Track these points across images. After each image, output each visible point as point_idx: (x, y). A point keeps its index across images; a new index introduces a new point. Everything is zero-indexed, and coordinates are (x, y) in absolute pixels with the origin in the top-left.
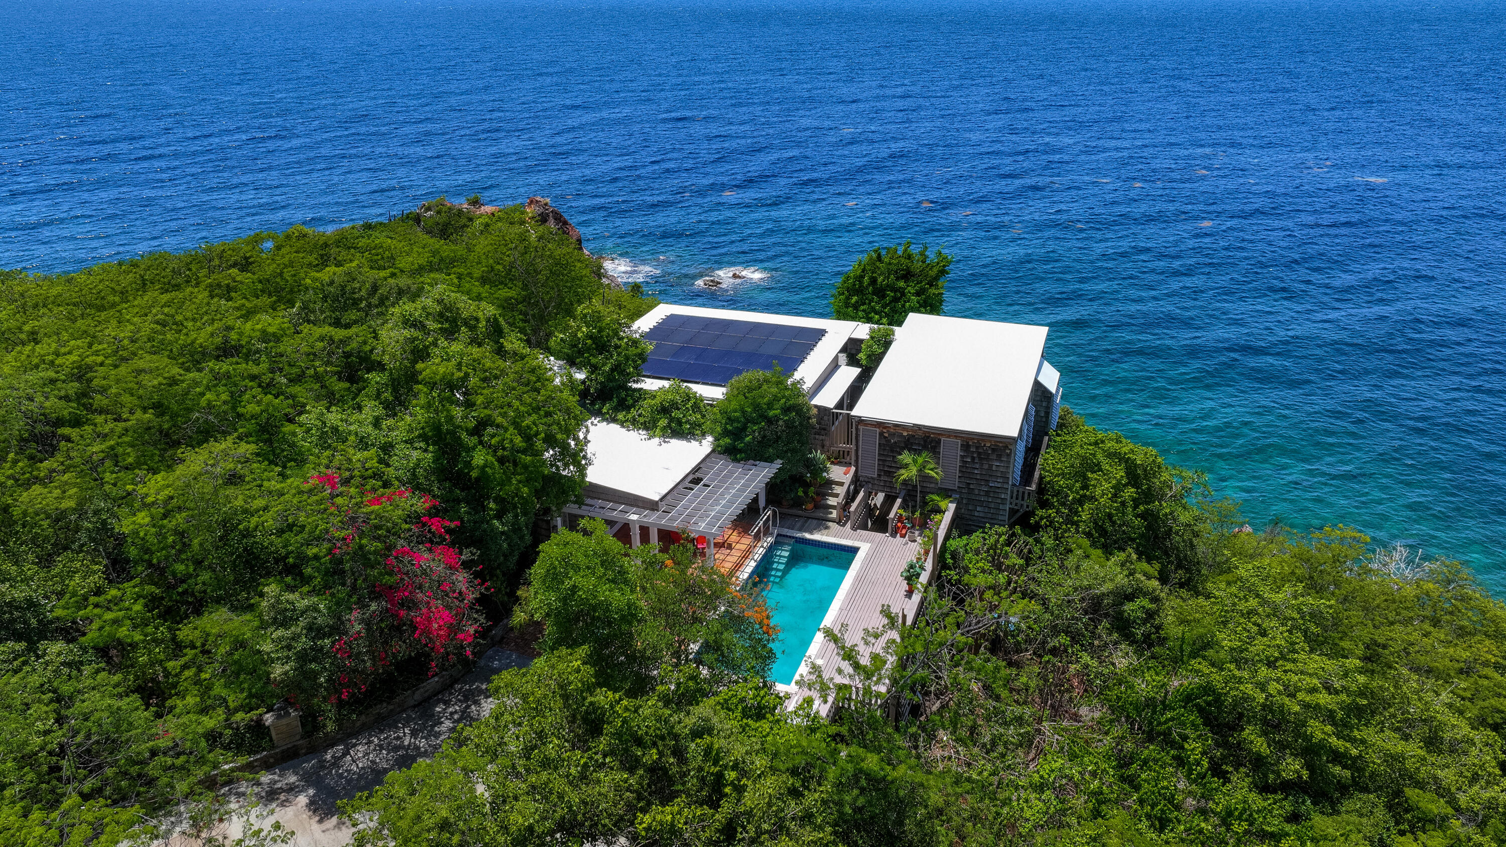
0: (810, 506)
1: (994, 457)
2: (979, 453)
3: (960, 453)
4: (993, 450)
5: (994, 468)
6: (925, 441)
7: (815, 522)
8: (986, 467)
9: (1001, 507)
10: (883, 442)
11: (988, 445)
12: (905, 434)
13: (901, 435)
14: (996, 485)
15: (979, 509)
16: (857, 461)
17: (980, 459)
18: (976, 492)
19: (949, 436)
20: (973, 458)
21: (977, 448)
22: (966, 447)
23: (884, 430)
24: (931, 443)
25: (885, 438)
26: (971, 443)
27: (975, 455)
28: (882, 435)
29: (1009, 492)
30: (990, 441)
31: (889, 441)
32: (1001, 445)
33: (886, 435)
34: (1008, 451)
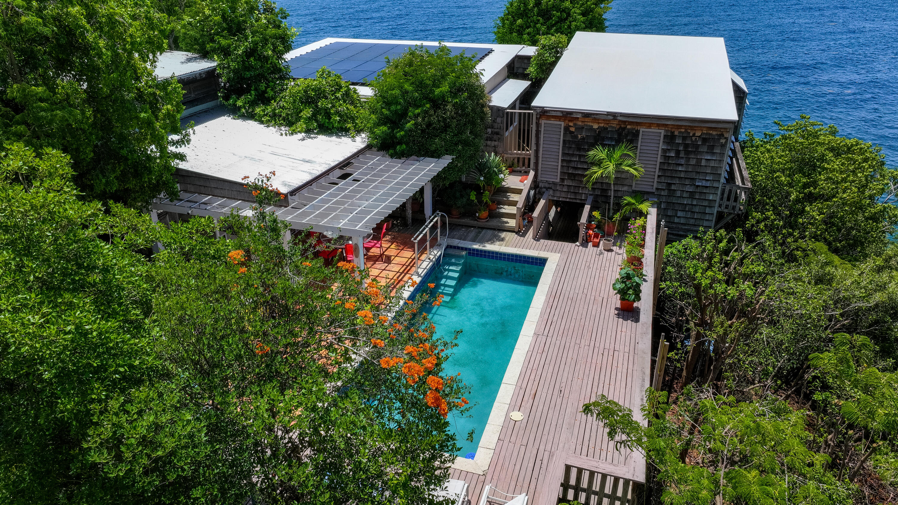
0: (484, 214)
1: (704, 149)
2: (686, 146)
3: (662, 146)
4: (705, 140)
5: (703, 163)
6: (620, 135)
7: (490, 232)
8: (693, 162)
9: (708, 210)
10: (569, 138)
11: (698, 134)
12: (595, 126)
13: (591, 129)
14: (704, 183)
15: (680, 214)
16: (536, 164)
17: (687, 153)
18: (678, 194)
19: (650, 125)
20: (678, 152)
21: (684, 138)
22: (670, 138)
23: (571, 124)
24: (627, 135)
25: (572, 132)
26: (676, 133)
27: (681, 148)
28: (567, 129)
29: (719, 192)
30: (701, 128)
31: (576, 137)
32: (714, 133)
33: (572, 129)
34: (723, 141)
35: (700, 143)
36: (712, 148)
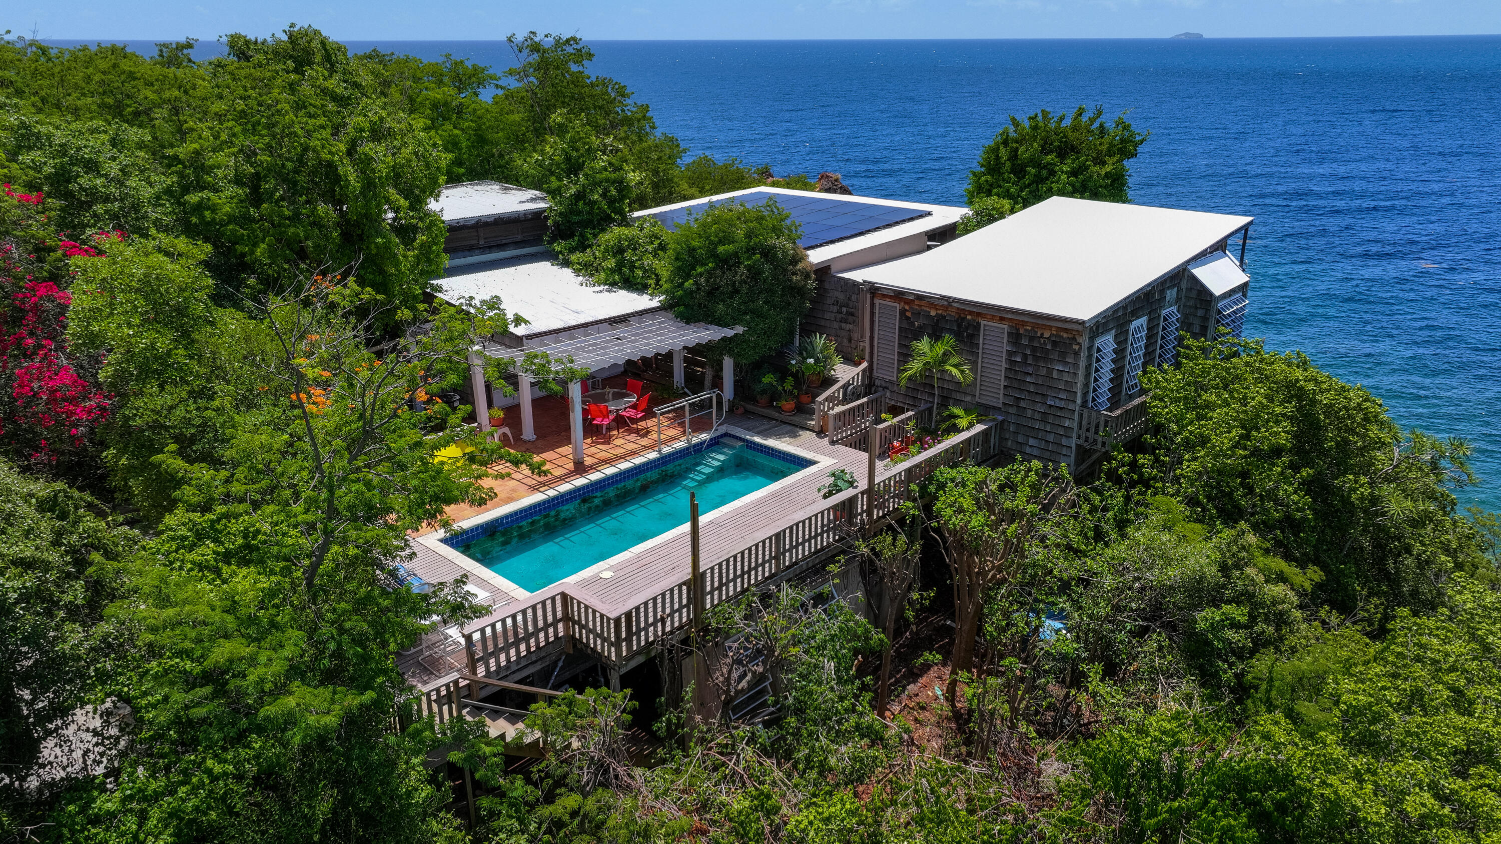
0: (790, 407)
1: (1055, 356)
2: (1034, 349)
3: (1006, 347)
4: (1055, 344)
5: (1055, 375)
6: (959, 326)
8: (1043, 372)
9: (1064, 441)
10: (904, 323)
11: (1047, 334)
12: (933, 313)
13: (928, 316)
14: (1058, 403)
15: (1032, 442)
16: (871, 354)
17: (1036, 358)
18: (1029, 413)
19: (992, 319)
20: (1025, 356)
21: (1031, 339)
22: (1015, 337)
23: (907, 307)
24: (967, 328)
25: (908, 318)
26: (1022, 331)
27: (1028, 352)
28: (903, 312)
29: (1076, 418)
30: (1050, 328)
31: (913, 324)
32: (1065, 335)
33: (909, 314)
34: (1076, 347)
35: (1049, 347)
36: (1063, 354)
